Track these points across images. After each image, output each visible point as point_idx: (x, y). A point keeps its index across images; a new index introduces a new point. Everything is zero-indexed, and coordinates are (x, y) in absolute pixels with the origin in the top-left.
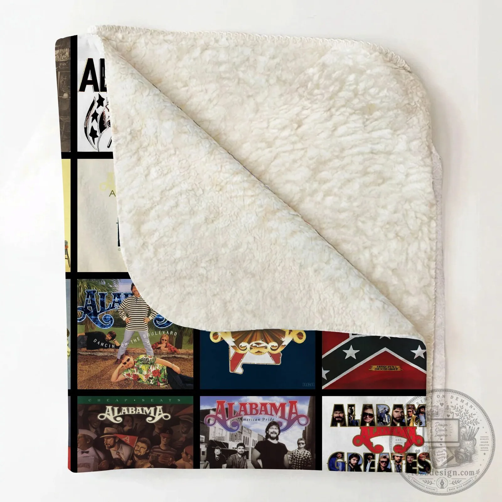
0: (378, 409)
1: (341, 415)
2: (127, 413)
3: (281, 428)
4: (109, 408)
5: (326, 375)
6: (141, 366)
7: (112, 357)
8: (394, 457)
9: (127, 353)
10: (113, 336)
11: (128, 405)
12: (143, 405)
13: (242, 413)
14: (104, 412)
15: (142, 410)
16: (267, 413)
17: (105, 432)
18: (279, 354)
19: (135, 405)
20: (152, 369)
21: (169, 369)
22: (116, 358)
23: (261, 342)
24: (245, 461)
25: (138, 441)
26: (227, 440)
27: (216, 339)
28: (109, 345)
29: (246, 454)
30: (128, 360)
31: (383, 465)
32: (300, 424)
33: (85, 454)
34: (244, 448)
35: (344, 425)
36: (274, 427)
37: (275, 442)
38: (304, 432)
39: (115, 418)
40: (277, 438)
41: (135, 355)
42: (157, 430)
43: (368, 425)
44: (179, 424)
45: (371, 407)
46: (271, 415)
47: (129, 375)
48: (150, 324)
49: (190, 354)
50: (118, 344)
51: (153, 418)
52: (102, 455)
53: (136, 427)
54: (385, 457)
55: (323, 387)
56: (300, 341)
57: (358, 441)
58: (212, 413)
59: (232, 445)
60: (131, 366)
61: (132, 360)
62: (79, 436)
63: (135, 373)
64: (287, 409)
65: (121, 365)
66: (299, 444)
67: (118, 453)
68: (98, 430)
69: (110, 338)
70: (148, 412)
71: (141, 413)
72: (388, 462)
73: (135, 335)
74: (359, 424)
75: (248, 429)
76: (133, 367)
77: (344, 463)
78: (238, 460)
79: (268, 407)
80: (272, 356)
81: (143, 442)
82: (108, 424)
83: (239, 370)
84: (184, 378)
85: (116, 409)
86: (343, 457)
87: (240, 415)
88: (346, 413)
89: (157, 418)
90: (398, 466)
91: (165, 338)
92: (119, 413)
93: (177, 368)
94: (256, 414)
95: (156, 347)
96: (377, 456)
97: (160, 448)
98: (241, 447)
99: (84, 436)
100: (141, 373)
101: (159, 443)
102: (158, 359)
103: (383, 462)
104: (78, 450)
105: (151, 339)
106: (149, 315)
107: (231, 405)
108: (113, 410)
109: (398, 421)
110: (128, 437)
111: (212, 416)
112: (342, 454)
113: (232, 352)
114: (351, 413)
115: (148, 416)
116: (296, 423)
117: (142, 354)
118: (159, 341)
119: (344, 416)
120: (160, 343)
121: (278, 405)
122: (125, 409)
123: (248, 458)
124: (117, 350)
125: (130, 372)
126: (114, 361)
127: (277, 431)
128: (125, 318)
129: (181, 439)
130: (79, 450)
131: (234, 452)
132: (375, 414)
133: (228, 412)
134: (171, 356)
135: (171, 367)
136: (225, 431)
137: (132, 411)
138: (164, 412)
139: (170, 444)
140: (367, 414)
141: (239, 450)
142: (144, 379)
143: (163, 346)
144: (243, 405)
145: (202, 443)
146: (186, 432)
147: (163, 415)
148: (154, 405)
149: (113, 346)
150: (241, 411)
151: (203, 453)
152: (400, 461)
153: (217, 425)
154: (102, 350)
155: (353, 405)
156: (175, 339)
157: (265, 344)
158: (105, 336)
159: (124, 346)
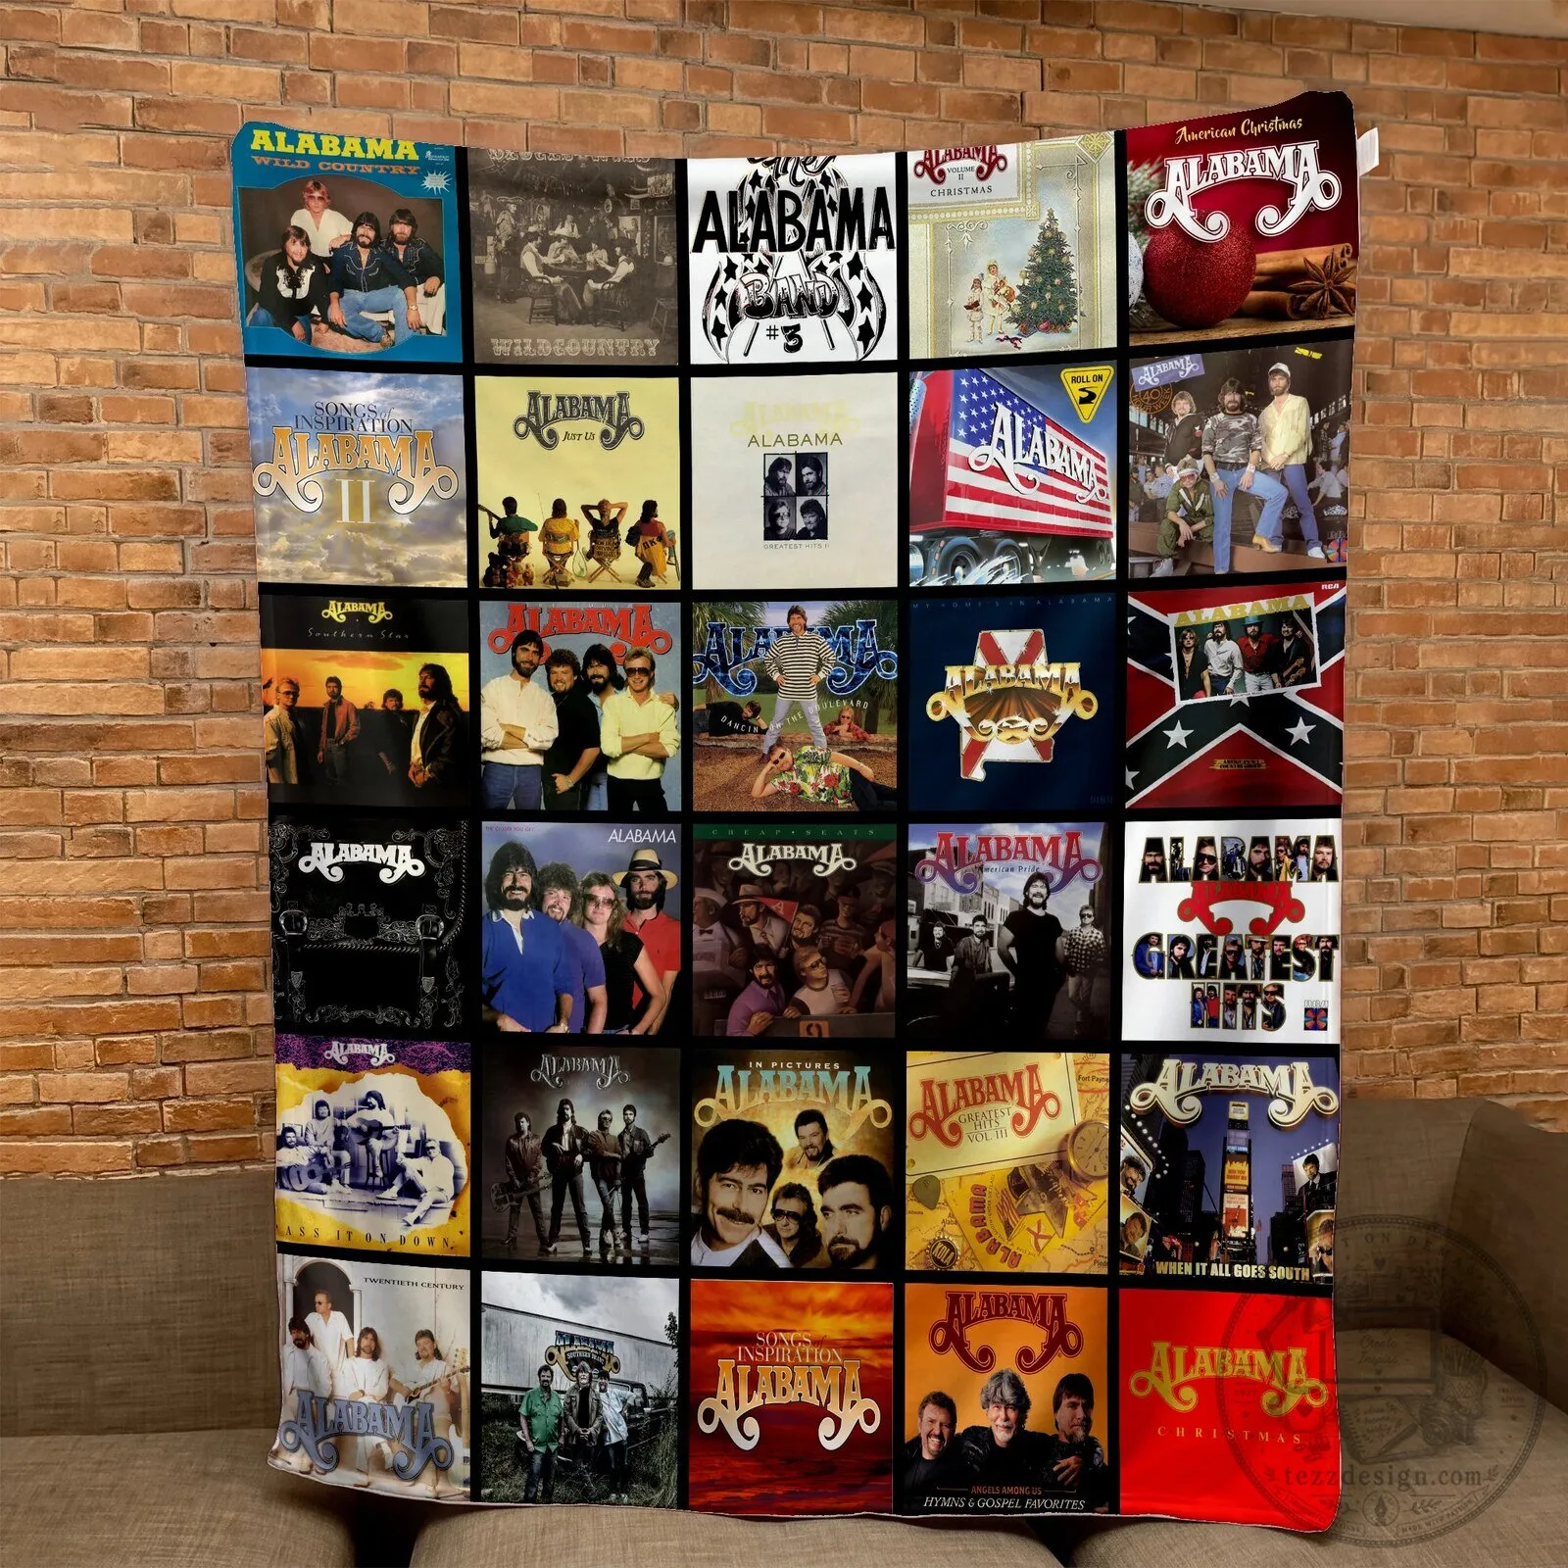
0: (1223, 847)
1: (1159, 859)
2: (779, 857)
3: (1051, 886)
4: (748, 847)
5: (1134, 780)
6: (805, 768)
7: (753, 751)
8: (1250, 942)
9: (780, 743)
10: (756, 711)
11: (781, 842)
12: (807, 842)
13: (983, 857)
14: (740, 855)
15: (807, 850)
16: (1026, 857)
17: (741, 893)
18: (1048, 741)
19: (793, 842)
20: (825, 773)
21: (854, 773)
22: (760, 751)
23: (1016, 718)
24: (987, 950)
25: (799, 911)
26: (955, 911)
27: (937, 713)
28: (747, 726)
29: (988, 936)
30: (782, 756)
31: (1230, 958)
32: (1086, 878)
33: (706, 936)
34: (986, 925)
35: (1162, 879)
36: (1039, 883)
37: (1039, 912)
38: (1092, 893)
39: (758, 867)
40: (1043, 905)
41: (794, 746)
42: (831, 890)
43: (1205, 878)
44: (870, 878)
45: (1211, 841)
46: (1034, 859)
47: (783, 784)
48: (821, 688)
49: (891, 745)
50: (764, 727)
51: (826, 867)
52: (735, 938)
53: (795, 884)
54: (1234, 943)
55: (1128, 805)
56: (1086, 715)
57: (1187, 911)
58: (930, 856)
59: (965, 920)
60: (787, 766)
61: (788, 755)
62: (695, 900)
63: (795, 780)
64: (1063, 848)
65: (770, 765)
66: (1082, 916)
67: (764, 934)
68: (729, 888)
69: (750, 714)
70: (816, 856)
71: (804, 857)
72: (1239, 953)
73: (794, 708)
74: (1191, 877)
75: (993, 889)
76: (790, 770)
77: (1161, 955)
78: (974, 948)
79: (1030, 843)
80: (1037, 745)
81: (807, 913)
82: (746, 877)
83: (978, 774)
84: (879, 789)
85: (760, 849)
86: (1159, 944)
87: (979, 861)
88: (1167, 855)
89: (833, 867)
90: (1258, 960)
91: (846, 714)
92: (765, 856)
93: (868, 772)
94: (1007, 858)
95: (830, 731)
96: (1221, 940)
97: (836, 924)
98: (981, 923)
99: (705, 900)
100: (805, 780)
101: (835, 915)
102: (835, 754)
103: (1230, 952)
104: (694, 926)
105: (822, 714)
106: (818, 670)
107: (963, 841)
108: (755, 851)
109: (1259, 871)
110: (782, 903)
111: (930, 862)
112: (1159, 936)
113: (966, 739)
114: (1177, 855)
115: (816, 862)
116: (1078, 875)
117: (807, 744)
118: (836, 718)
119: (1163, 861)
120: (839, 723)
121: (1046, 840)
122: (775, 848)
123: (991, 945)
124: (763, 737)
125: (785, 778)
126: (756, 758)
127: (1044, 891)
128: (776, 676)
129: (874, 908)
130: (695, 928)
131: (968, 932)
132: (1219, 856)
133: (958, 856)
134: (857, 747)
135: (856, 768)
136: (951, 890)
137: (785, 852)
138: (845, 856)
139: (855, 918)
140: (1204, 856)
141: (976, 930)
142: (809, 791)
143: (843, 728)
144: (985, 841)
145: (912, 914)
146: (884, 895)
147: (843, 861)
148: (828, 842)
149: (756, 729)
150: (980, 852)
151: (913, 933)
152: (1262, 950)
153: (939, 880)
154: (735, 736)
155: (1180, 840)
156: (864, 715)
157: (1023, 723)
158: (741, 711)
159: (775, 728)
